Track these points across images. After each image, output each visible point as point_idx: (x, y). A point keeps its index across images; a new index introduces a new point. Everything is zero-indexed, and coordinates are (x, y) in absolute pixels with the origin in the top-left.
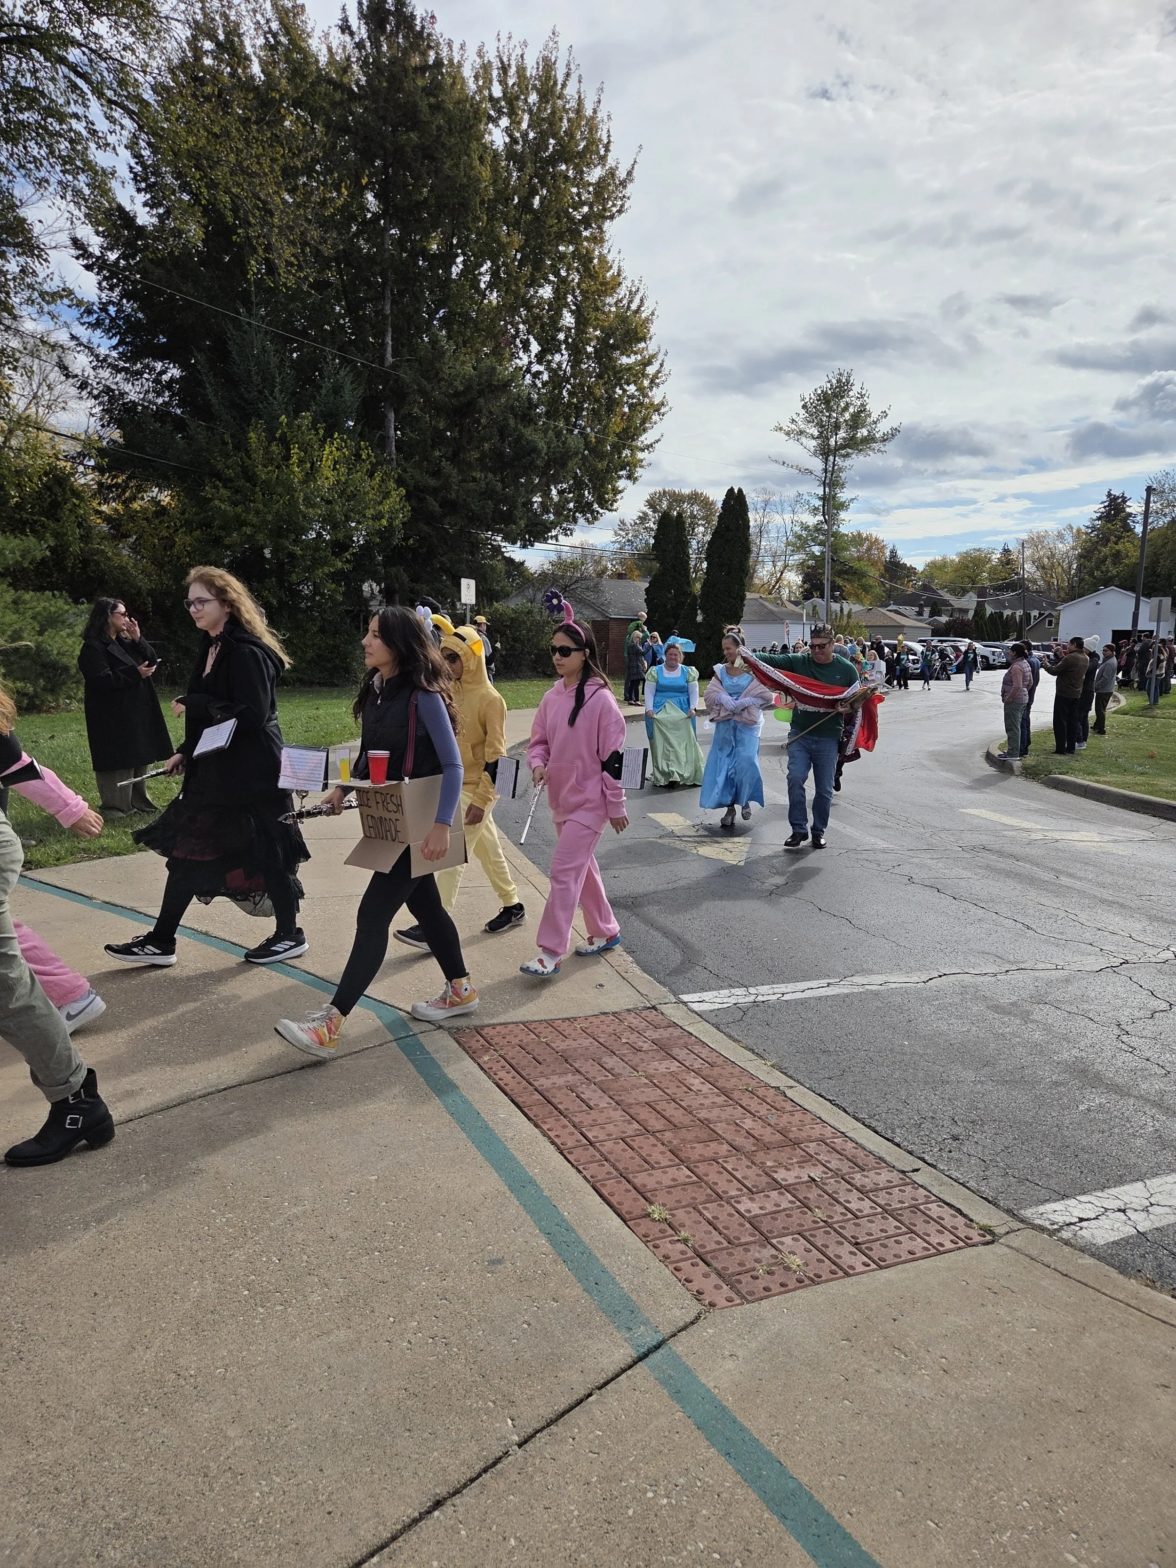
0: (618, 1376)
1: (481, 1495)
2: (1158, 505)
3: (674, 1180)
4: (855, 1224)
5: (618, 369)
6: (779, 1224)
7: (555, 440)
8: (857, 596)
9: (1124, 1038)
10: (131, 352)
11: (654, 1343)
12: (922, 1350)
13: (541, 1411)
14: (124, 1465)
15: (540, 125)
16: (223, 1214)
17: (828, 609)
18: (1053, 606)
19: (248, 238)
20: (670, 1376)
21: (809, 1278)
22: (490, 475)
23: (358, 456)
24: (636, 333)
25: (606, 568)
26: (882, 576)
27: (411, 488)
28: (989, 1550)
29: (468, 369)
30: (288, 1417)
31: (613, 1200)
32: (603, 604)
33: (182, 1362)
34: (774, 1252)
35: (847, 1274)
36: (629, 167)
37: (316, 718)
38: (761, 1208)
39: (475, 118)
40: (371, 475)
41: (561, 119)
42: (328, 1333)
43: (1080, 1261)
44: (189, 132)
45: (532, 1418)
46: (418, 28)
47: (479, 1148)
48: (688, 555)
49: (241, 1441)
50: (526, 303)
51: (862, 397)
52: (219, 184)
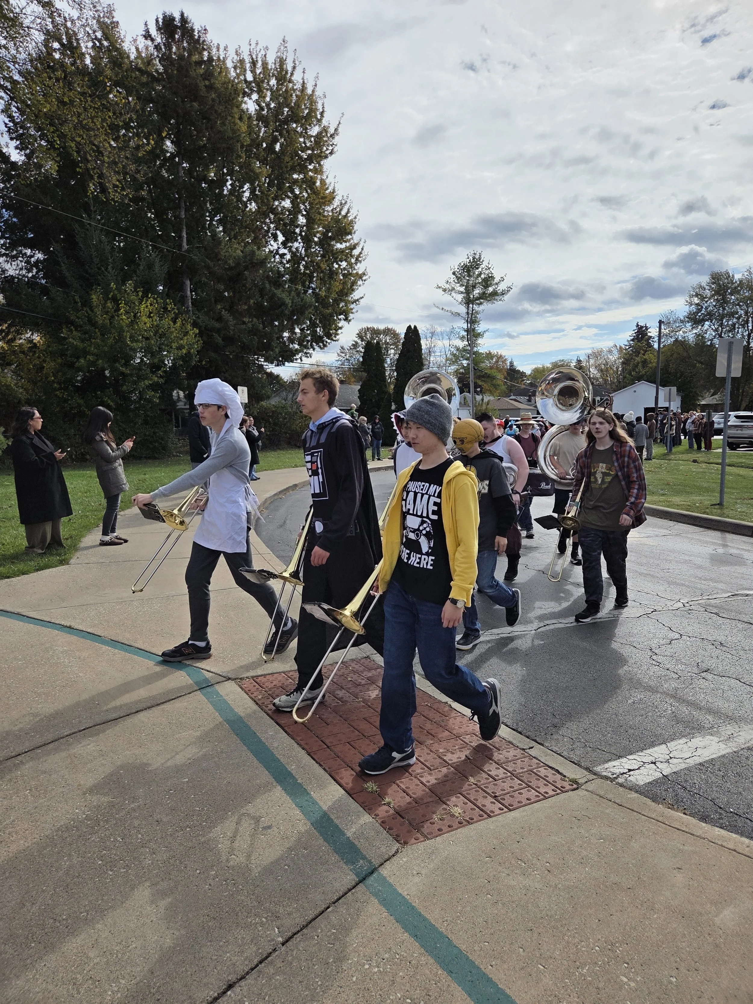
0: (346, 893)
1: (258, 978)
2: (667, 331)
4: (494, 784)
5: (335, 251)
6: (448, 788)
7: (296, 298)
8: (490, 391)
9: (654, 657)
10: (9, 243)
11: (370, 871)
12: (535, 859)
13: (297, 921)
15: (277, 99)
17: (474, 400)
18: (609, 394)
19: (87, 170)
20: (379, 890)
21: (465, 820)
22: (255, 320)
23: (165, 309)
24: (345, 229)
26: (505, 378)
27: (203, 329)
28: (576, 979)
29: (239, 252)
30: (130, 941)
31: (342, 782)
34: (445, 806)
35: (490, 816)
36: (335, 126)
37: (144, 481)
38: (436, 779)
39: (235, 94)
40: (175, 321)
41: (291, 95)
43: (629, 796)
44: (46, 101)
45: (291, 926)
46: (196, 37)
48: (384, 368)
49: (98, 959)
50: (273, 210)
51: (489, 268)
52: (67, 135)
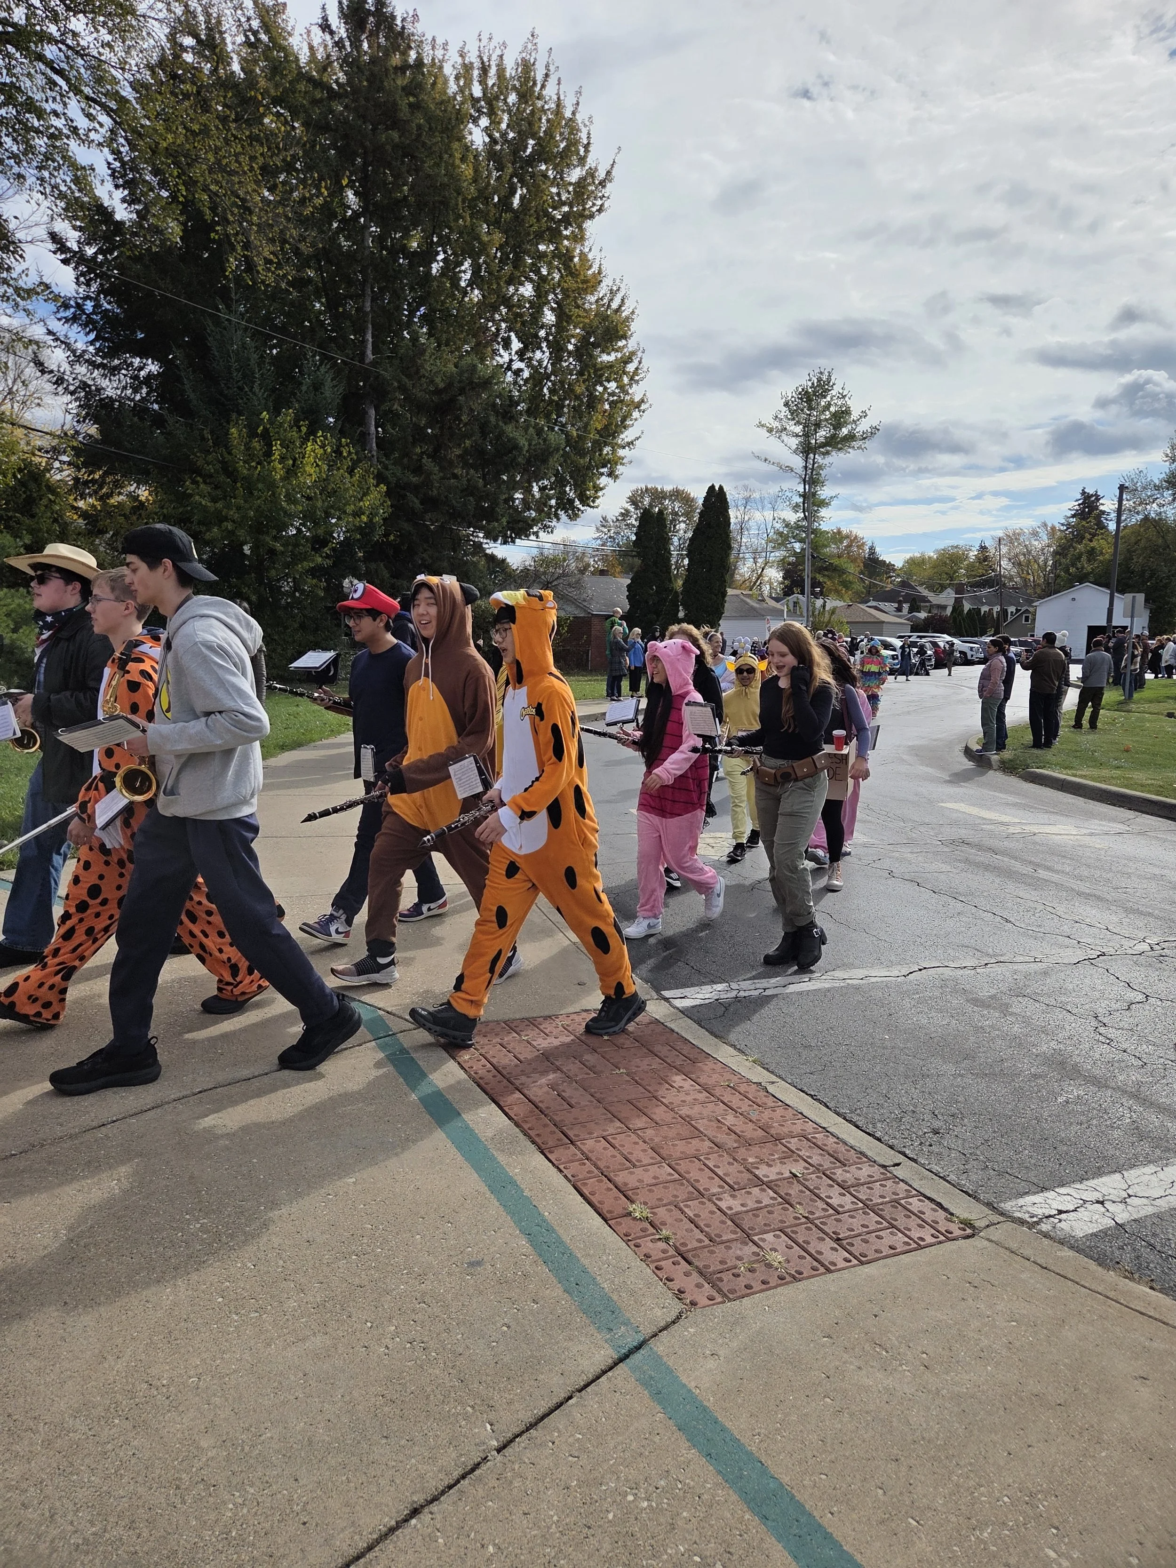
0: (598, 1378)
1: (459, 1503)
2: (1131, 503)
3: (655, 1178)
4: (836, 1220)
5: (598, 366)
6: (761, 1220)
7: (536, 437)
8: (838, 592)
9: (1102, 1030)
10: (109, 347)
11: (635, 1344)
12: (903, 1346)
13: (520, 1416)
14: (93, 1478)
15: (519, 126)
16: (197, 1220)
17: (810, 605)
18: (1030, 602)
19: (227, 236)
20: (651, 1378)
21: (790, 1274)
22: (472, 471)
23: (338, 452)
24: (618, 331)
25: (588, 565)
26: (861, 573)
27: (392, 485)
28: (970, 1547)
30: (262, 1426)
31: (594, 1199)
32: (585, 601)
33: (154, 1371)
34: (756, 1249)
35: (829, 1271)
37: (296, 715)
38: (742, 1205)
39: (457, 119)
40: (351, 471)
41: (540, 119)
42: (304, 1340)
43: (1059, 1253)
44: (168, 129)
45: (510, 1422)
46: (399, 28)
47: (459, 1148)
48: (669, 552)
49: (214, 1451)
50: (506, 301)
51: (844, 397)
52: (197, 182)
